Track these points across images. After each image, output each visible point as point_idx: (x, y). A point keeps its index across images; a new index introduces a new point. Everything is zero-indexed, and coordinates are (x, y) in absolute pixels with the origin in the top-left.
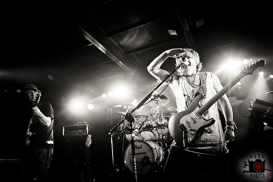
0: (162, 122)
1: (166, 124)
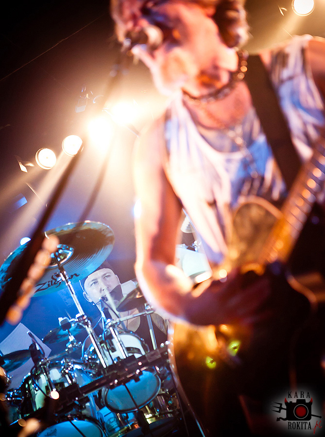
0: (114, 350)
1: (137, 356)
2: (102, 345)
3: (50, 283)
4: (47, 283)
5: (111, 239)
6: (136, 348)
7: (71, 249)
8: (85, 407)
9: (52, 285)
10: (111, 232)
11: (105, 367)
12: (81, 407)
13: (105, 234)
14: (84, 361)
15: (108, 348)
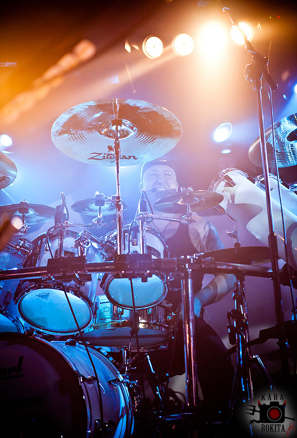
2: (126, 234)
3: (106, 155)
4: (103, 155)
5: (178, 134)
6: (157, 251)
7: (135, 128)
8: (84, 284)
9: (107, 158)
10: (179, 125)
11: (119, 254)
12: (80, 282)
13: (173, 125)
14: (102, 242)
15: (131, 239)
